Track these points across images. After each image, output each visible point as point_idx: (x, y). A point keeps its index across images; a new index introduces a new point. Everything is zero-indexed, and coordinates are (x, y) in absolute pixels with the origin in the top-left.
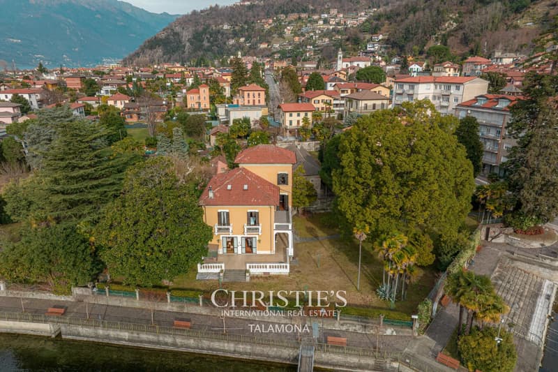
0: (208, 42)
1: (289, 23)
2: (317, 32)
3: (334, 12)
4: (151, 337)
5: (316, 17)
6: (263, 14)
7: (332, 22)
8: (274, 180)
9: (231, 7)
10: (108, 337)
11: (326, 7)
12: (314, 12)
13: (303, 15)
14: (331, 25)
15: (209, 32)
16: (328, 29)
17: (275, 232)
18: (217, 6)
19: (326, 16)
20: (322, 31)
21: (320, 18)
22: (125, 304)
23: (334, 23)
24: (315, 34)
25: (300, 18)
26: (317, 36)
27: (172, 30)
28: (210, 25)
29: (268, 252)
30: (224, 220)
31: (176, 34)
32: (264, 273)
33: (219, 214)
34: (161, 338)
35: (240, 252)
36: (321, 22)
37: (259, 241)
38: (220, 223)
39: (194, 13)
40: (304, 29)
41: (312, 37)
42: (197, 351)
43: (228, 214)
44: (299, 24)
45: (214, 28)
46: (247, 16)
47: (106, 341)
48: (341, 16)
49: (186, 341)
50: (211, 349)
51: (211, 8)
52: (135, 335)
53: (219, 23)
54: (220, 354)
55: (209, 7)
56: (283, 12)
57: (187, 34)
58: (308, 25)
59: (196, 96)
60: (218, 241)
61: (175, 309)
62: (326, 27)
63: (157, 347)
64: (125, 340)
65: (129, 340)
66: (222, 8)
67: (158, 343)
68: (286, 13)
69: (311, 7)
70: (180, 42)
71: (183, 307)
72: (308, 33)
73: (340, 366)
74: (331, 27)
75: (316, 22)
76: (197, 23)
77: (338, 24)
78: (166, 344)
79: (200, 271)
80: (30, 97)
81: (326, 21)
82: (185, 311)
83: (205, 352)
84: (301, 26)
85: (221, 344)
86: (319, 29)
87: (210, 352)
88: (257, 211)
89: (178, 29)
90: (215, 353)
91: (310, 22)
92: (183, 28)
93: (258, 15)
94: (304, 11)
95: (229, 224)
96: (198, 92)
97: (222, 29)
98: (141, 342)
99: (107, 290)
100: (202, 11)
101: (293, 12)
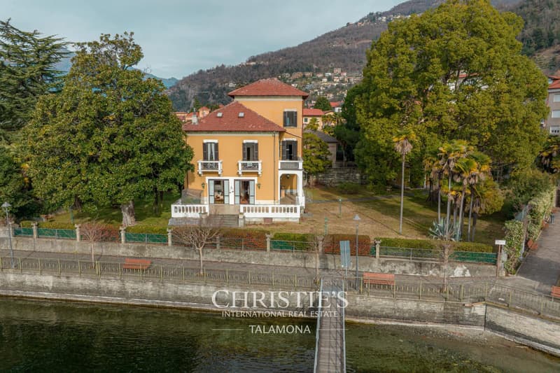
0: (214, 99)
1: (294, 81)
2: (321, 88)
3: (338, 71)
4: (88, 282)
5: (320, 76)
6: (267, 72)
7: (337, 80)
8: (279, 121)
9: (237, 67)
10: (21, 285)
11: (330, 66)
12: (318, 71)
13: (308, 74)
14: (335, 82)
15: (215, 90)
16: (332, 86)
17: (281, 173)
18: (223, 65)
19: (330, 74)
20: (327, 88)
21: (324, 77)
22: (59, 248)
23: (338, 80)
24: (320, 91)
25: (304, 76)
26: (321, 92)
27: (178, 88)
28: (215, 83)
30: (212, 153)
31: (182, 92)
32: (265, 219)
33: (205, 145)
34: (103, 283)
35: (232, 202)
36: (325, 80)
37: (259, 186)
38: (205, 158)
39: (201, 72)
40: (308, 86)
41: (316, 92)
42: (157, 302)
43: (216, 145)
44: (303, 82)
45: (220, 86)
46: (252, 75)
47: (19, 293)
48: (345, 74)
49: (140, 287)
50: (179, 298)
51: (217, 68)
52: (64, 280)
53: (225, 81)
54: (194, 306)
55: (215, 67)
56: (287, 71)
57: (193, 91)
58: (313, 82)
60: (203, 185)
61: (131, 253)
62: (330, 84)
63: (97, 299)
64: (46, 289)
65: (55, 290)
66: (227, 69)
67: (98, 291)
68: (291, 72)
69: (315, 67)
70: (186, 99)
71: (142, 249)
72: (313, 90)
73: (387, 317)
74: (335, 85)
75: (320, 79)
76: (203, 82)
77: (342, 81)
78: (110, 293)
79: (175, 215)
81: (330, 79)
82: (147, 255)
83: (169, 304)
84: (306, 84)
86: (324, 86)
87: (178, 304)
88: (256, 141)
89: (184, 87)
90: (184, 304)
91: (314, 80)
92: (189, 86)
93: (263, 74)
94: (308, 70)
95: (217, 159)
97: (228, 86)
98: (72, 291)
99: (34, 228)
100: (208, 71)
101: (297, 71)
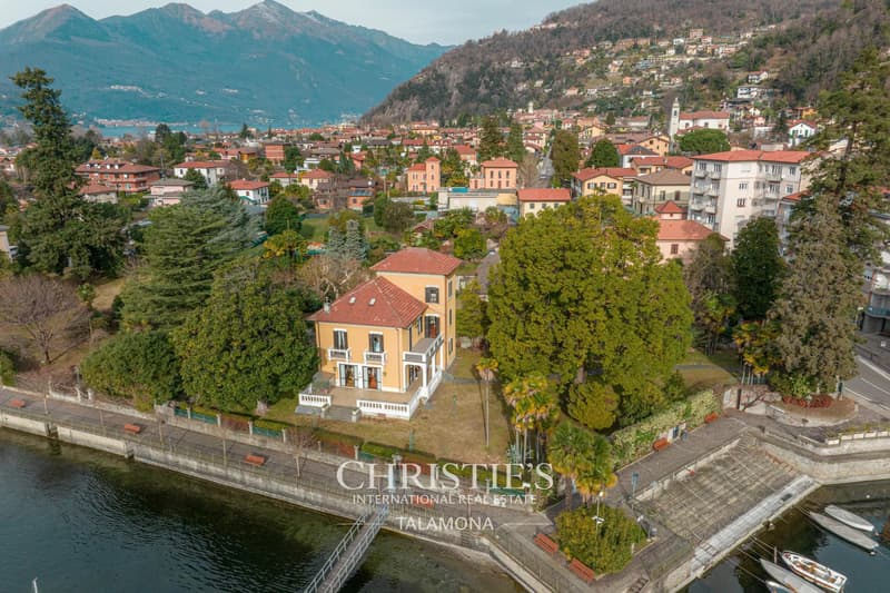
0: (487, 87)
1: (617, 55)
2: (663, 68)
3: (697, 34)
4: (219, 470)
5: (663, 44)
6: (575, 41)
7: (692, 51)
8: (421, 297)
9: (526, 34)
10: (176, 464)
11: (684, 26)
12: (662, 35)
13: (642, 42)
14: (688, 56)
15: (489, 73)
16: (682, 63)
17: (406, 363)
18: (504, 31)
19: (682, 41)
20: (672, 66)
21: (670, 46)
22: (206, 431)
23: (695, 52)
24: (659, 72)
25: (636, 46)
26: (662, 76)
27: (435, 71)
28: (490, 62)
29: (396, 390)
30: (341, 342)
31: (440, 77)
32: (380, 415)
33: (336, 334)
34: (229, 473)
35: (361, 386)
36: (672, 52)
37: (385, 374)
38: (336, 346)
39: (470, 44)
40: (641, 64)
41: (653, 76)
42: (266, 493)
43: (346, 334)
44: (632, 57)
45: (497, 66)
46: (549, 47)
47: (176, 469)
48: (709, 40)
49: (254, 480)
50: (280, 493)
51: (496, 35)
52: (203, 465)
53: (505, 57)
54: (290, 500)
55: (491, 35)
56: (608, 38)
57: (456, 76)
58: (650, 56)
59: (421, 174)
60: (335, 368)
61: (257, 444)
62: (678, 59)
63: (226, 483)
64: (192, 470)
65: (198, 471)
66: (510, 38)
67: (226, 478)
68: (614, 39)
69: (657, 28)
70: (446, 89)
71: (264, 442)
72: (648, 70)
74: (688, 60)
75: (663, 51)
76: (472, 60)
77: (701, 54)
78: (234, 480)
79: (301, 402)
80: (208, 172)
81: (680, 50)
82: (268, 447)
83: (274, 496)
84: (637, 60)
85: (291, 488)
86: (668, 63)
87: (280, 497)
88: (381, 333)
89: (443, 69)
90: (284, 498)
91: (652, 51)
92: (451, 68)
93: (568, 44)
94: (645, 35)
95: (347, 348)
96: (424, 169)
97: (509, 67)
98: (210, 474)
99: (189, 412)
100: (481, 41)
101: (625, 36)
